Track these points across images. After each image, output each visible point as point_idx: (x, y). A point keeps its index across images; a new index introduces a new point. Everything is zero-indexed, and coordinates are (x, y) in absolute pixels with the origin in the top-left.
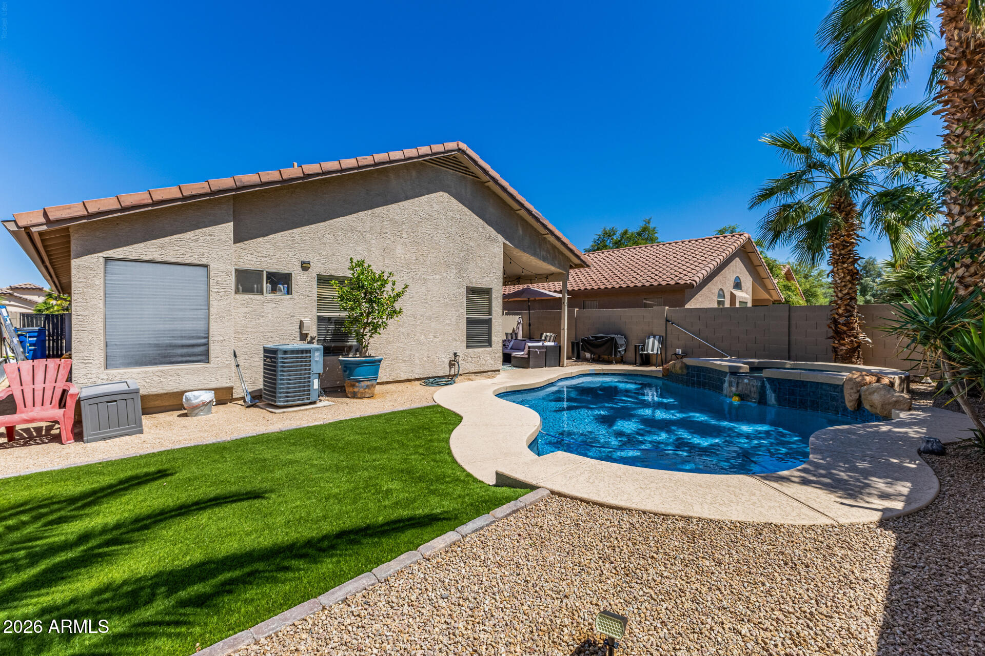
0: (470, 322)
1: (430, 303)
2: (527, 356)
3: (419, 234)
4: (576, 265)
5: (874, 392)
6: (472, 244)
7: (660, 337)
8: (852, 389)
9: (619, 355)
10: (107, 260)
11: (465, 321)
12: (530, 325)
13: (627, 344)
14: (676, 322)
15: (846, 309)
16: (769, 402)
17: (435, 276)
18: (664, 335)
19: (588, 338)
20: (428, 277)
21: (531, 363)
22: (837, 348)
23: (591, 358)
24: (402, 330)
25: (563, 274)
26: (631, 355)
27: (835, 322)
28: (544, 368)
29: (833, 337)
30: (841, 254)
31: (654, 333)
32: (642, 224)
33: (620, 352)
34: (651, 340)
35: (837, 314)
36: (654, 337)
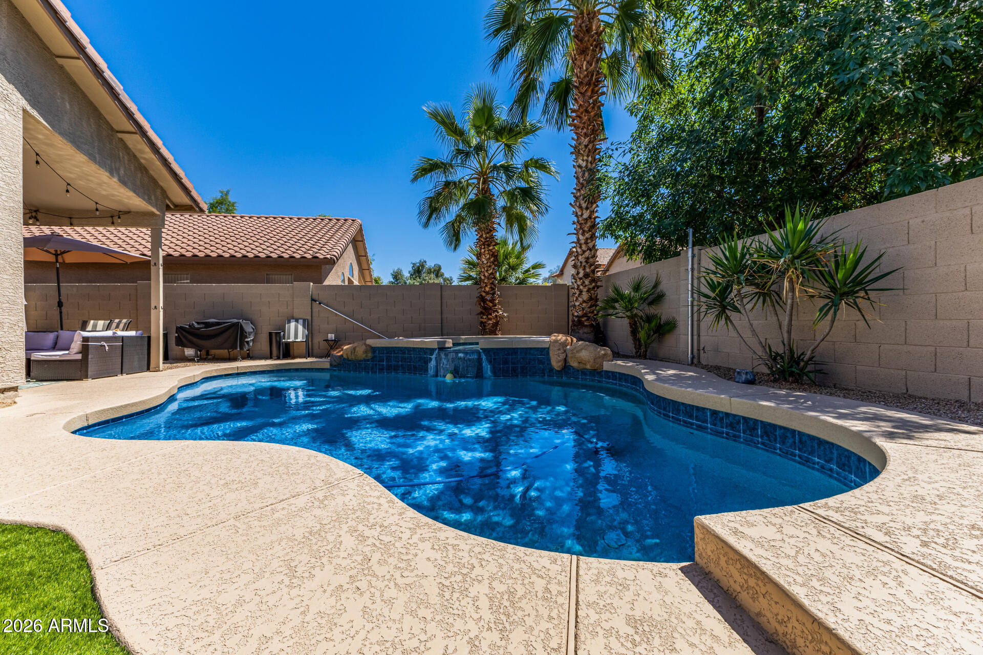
2: (79, 357)
4: (176, 206)
5: (581, 350)
7: (304, 320)
8: (559, 349)
9: (246, 348)
12: (60, 304)
13: (256, 332)
14: (325, 302)
15: (491, 288)
16: (485, 375)
18: (309, 318)
19: (191, 326)
21: (91, 369)
22: (486, 322)
23: (196, 356)
25: (153, 214)
26: (264, 345)
27: (482, 299)
28: (120, 377)
29: (481, 313)
30: (487, 238)
31: (296, 315)
32: (218, 196)
33: (248, 342)
34: (293, 324)
35: (484, 292)
36: (297, 321)
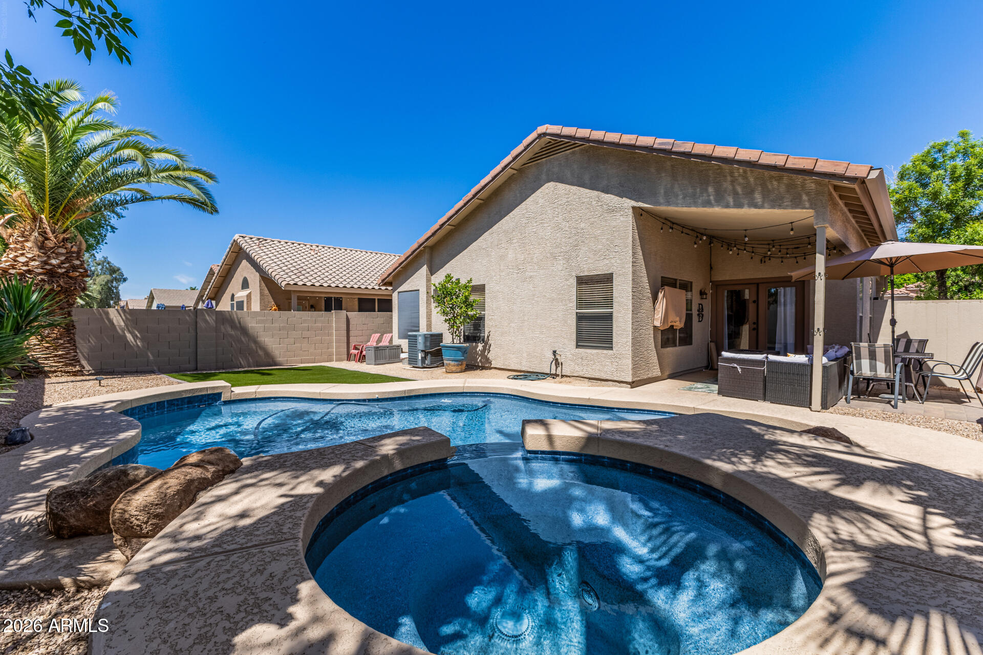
0: (580, 318)
1: (536, 299)
3: (527, 235)
6: (582, 225)
10: (399, 292)
11: (575, 316)
17: (542, 272)
20: (535, 274)
24: (513, 325)
